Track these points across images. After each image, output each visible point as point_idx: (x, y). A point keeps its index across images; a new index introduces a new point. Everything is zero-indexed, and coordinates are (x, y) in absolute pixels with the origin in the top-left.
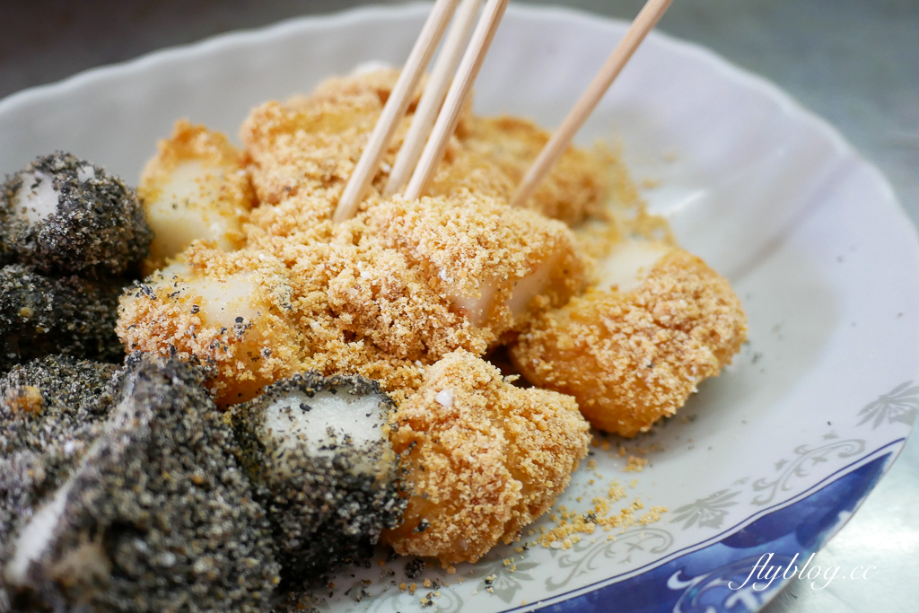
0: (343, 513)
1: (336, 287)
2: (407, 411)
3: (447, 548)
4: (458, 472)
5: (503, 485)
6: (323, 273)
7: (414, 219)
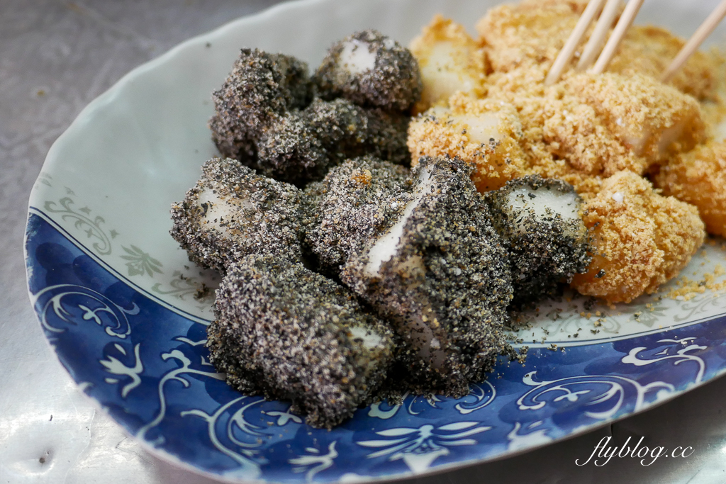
0: (556, 259)
1: (550, 125)
2: (594, 203)
3: (614, 291)
4: (625, 242)
5: (652, 253)
6: (541, 117)
7: (601, 86)
